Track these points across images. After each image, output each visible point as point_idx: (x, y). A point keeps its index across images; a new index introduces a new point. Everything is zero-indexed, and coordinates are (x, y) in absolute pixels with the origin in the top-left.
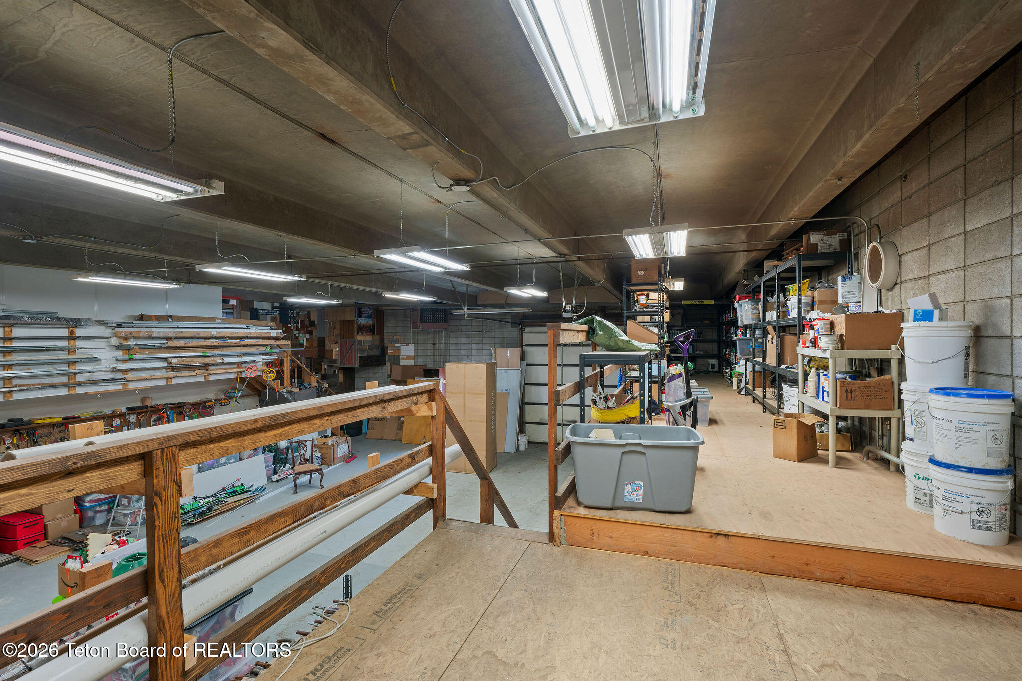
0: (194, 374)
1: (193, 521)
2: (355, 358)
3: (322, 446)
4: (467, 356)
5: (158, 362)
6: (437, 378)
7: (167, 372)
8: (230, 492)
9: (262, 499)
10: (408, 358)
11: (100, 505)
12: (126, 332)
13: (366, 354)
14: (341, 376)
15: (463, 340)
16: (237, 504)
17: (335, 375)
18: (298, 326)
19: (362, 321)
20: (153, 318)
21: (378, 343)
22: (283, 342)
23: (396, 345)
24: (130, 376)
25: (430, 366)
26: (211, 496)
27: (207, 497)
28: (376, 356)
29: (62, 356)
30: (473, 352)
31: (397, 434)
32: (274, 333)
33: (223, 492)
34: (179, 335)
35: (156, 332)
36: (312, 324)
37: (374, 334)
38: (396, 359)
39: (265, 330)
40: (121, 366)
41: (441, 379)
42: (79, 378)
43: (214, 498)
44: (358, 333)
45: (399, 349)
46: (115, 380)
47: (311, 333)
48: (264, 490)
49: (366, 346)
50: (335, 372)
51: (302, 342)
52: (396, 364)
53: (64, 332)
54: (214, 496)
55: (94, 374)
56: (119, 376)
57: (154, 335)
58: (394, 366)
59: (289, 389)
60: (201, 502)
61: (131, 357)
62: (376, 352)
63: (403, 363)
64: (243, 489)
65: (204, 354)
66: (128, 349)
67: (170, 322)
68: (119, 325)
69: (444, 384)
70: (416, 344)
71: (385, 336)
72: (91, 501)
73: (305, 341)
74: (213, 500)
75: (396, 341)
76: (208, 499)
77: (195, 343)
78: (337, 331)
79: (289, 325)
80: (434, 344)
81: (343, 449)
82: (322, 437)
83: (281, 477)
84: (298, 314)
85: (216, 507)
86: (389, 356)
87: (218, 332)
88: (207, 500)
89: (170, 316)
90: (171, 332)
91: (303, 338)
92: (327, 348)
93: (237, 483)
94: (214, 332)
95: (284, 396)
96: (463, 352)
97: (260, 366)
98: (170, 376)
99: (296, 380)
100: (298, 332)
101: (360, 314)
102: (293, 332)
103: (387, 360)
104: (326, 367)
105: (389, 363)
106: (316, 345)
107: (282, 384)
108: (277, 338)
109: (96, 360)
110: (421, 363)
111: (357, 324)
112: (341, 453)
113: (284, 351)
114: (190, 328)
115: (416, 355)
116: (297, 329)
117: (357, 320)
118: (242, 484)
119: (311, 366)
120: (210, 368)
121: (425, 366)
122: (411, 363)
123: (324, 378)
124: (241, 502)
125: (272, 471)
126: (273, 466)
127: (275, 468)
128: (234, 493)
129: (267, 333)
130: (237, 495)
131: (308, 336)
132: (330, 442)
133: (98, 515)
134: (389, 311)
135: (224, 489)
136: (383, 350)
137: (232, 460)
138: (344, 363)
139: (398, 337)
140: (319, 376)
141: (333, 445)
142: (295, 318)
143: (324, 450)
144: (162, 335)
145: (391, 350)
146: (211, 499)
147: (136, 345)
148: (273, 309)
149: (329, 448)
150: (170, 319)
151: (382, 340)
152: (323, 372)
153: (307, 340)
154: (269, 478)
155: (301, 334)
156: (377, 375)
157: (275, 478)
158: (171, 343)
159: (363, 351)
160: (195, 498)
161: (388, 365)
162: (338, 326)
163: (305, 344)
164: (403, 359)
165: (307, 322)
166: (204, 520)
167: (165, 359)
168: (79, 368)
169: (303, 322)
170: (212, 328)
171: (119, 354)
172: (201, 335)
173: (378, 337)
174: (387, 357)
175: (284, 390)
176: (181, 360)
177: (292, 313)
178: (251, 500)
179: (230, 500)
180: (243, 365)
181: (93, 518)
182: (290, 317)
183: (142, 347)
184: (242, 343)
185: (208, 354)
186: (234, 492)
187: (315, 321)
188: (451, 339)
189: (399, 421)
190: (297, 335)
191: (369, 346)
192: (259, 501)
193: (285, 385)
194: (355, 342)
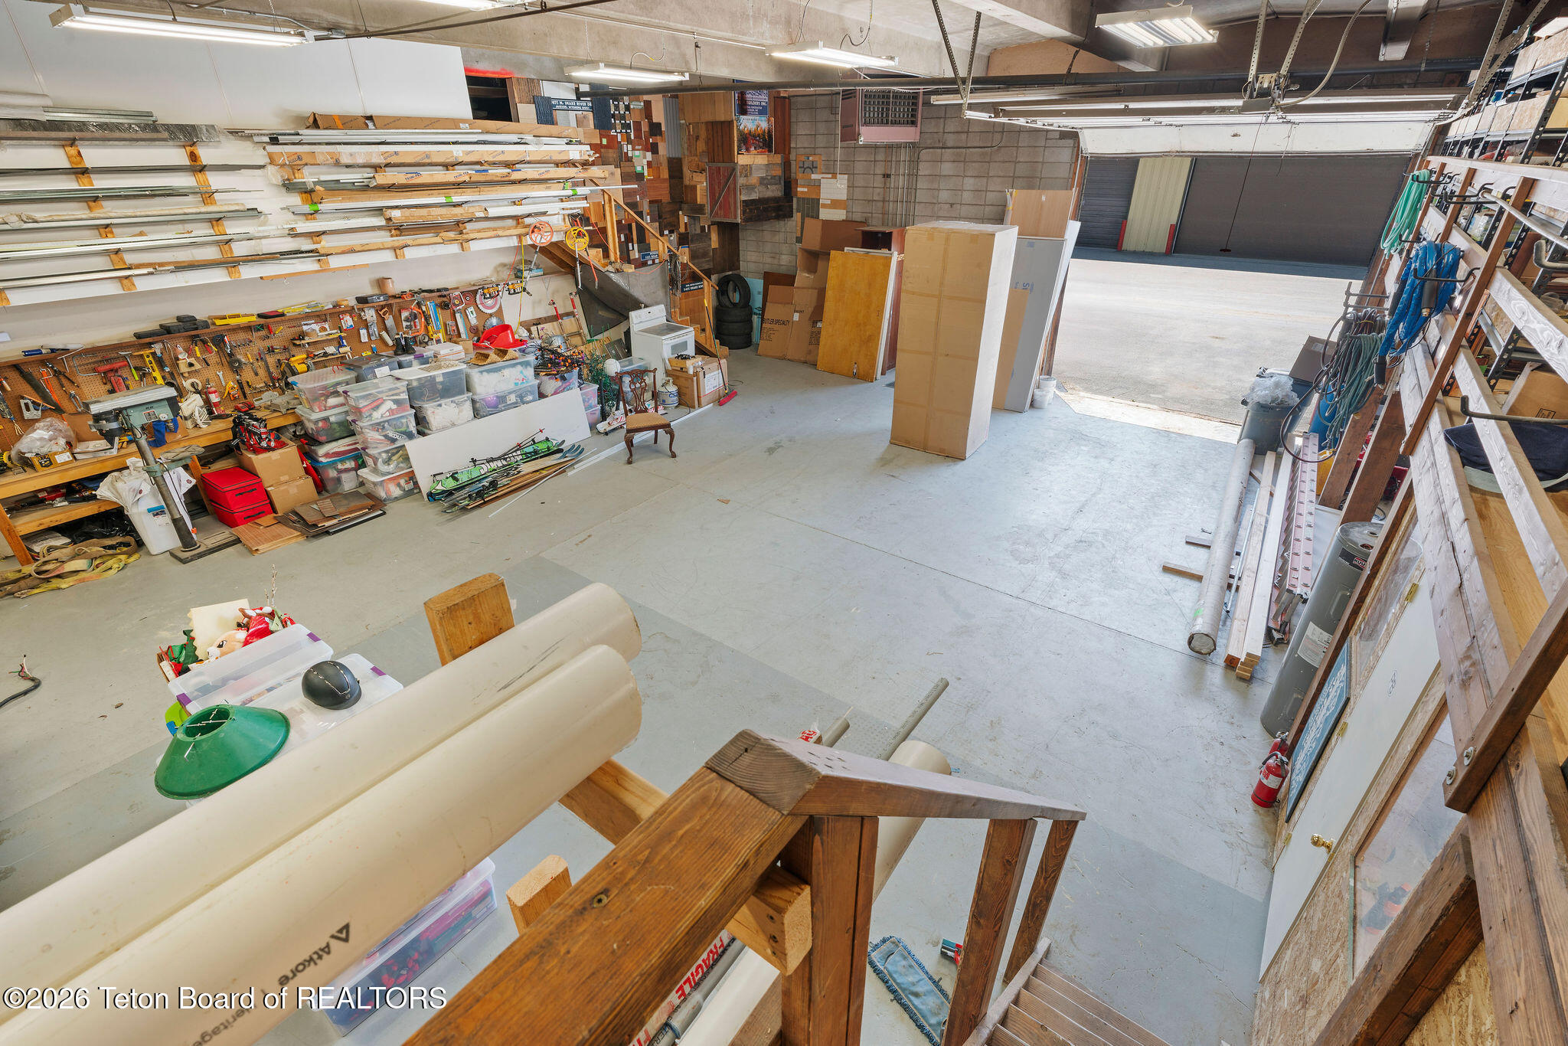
0: (438, 240)
1: (468, 505)
2: (735, 203)
3: (678, 374)
4: (952, 205)
5: (369, 216)
6: (888, 251)
7: (392, 236)
8: (530, 453)
9: (579, 467)
10: (835, 204)
11: (342, 461)
12: (289, 155)
13: (754, 196)
14: (714, 237)
15: (947, 168)
16: (537, 476)
17: (704, 235)
18: (628, 135)
19: (749, 123)
20: (339, 123)
21: (778, 172)
22: (596, 171)
23: (814, 176)
24: (326, 243)
25: (876, 226)
26: (499, 458)
27: (492, 460)
28: (775, 199)
29: (190, 205)
30: (965, 194)
31: (809, 352)
32: (576, 153)
33: (519, 452)
34: (394, 160)
35: (346, 154)
36: (655, 129)
37: (770, 151)
38: (812, 207)
39: (557, 148)
40: (304, 226)
41: (896, 254)
42: (239, 249)
43: (505, 463)
44: (739, 149)
45: (817, 185)
46: (302, 252)
47: (654, 149)
48: (581, 452)
49: (754, 179)
50: (703, 228)
51: (639, 169)
52: (812, 217)
53: (176, 155)
54: (505, 459)
55: (264, 241)
56: (306, 245)
57: (345, 160)
58: (808, 220)
59: (618, 265)
60: (485, 468)
61: (315, 208)
62: (775, 191)
63: (825, 214)
64: (548, 448)
65: (449, 200)
66: (307, 192)
67: (372, 134)
68: (274, 140)
69: (901, 263)
70: (851, 175)
71: (792, 157)
72: (327, 455)
73: (646, 167)
74: (504, 466)
75: (813, 168)
76: (495, 463)
77: (427, 176)
78: (701, 146)
79: (613, 133)
80: (887, 176)
81: (713, 380)
82: (678, 357)
83: (612, 427)
84: (627, 108)
85: (505, 481)
86: (798, 199)
87: (468, 153)
88: (494, 465)
89: (370, 118)
90: (375, 154)
91: (641, 160)
92: (687, 182)
93: (540, 437)
94: (458, 152)
95: (610, 279)
96: (944, 196)
97: (557, 221)
98: (396, 244)
99: (636, 246)
100: (630, 147)
101: (743, 109)
102: (621, 147)
103: (795, 206)
104: (686, 219)
105: (799, 214)
106: (665, 174)
107: (606, 254)
108: (585, 164)
109: (253, 213)
110: (858, 217)
111: (738, 129)
112: (711, 387)
113: (603, 191)
114: (412, 143)
115: (851, 198)
116: (629, 141)
117: (738, 120)
118: (547, 439)
119: (660, 217)
120: (469, 226)
121: (864, 223)
122: (839, 215)
123: (683, 240)
124: (545, 472)
125: (598, 413)
126: (599, 407)
127: (602, 409)
128: (535, 455)
129: (561, 152)
130: (541, 457)
131: (649, 155)
132: (691, 366)
133: (344, 476)
134: (799, 99)
135: (519, 447)
136: (789, 185)
137: (530, 398)
138: (717, 213)
139: (816, 158)
140: (674, 237)
141: (696, 374)
142: (623, 117)
143: (682, 382)
144: (360, 161)
145: (803, 186)
146: (499, 464)
147: (320, 183)
148: (578, 99)
149: (690, 378)
150: (370, 124)
151: (786, 165)
152: (682, 230)
153: (649, 164)
154: (593, 427)
155: (637, 153)
156: (777, 238)
157: (602, 427)
158: (383, 178)
159: (750, 188)
160: (474, 461)
161: (797, 216)
162: (703, 134)
163: (646, 174)
164: (825, 206)
165: (645, 127)
166: (485, 503)
167: (379, 211)
168: (232, 228)
169: (638, 125)
170: (454, 143)
171: (295, 200)
172: (435, 160)
173: (778, 159)
174: (795, 200)
175: (610, 268)
176: (407, 212)
177: (617, 107)
178: (560, 470)
179: (526, 468)
180: (528, 221)
181: (338, 480)
182: (613, 116)
183: (333, 185)
184: (516, 176)
185: (456, 199)
186: (536, 452)
187: (659, 124)
188: (921, 166)
189: (814, 330)
190: (630, 154)
191: (762, 179)
192: (575, 471)
193: (612, 258)
194: (734, 169)
